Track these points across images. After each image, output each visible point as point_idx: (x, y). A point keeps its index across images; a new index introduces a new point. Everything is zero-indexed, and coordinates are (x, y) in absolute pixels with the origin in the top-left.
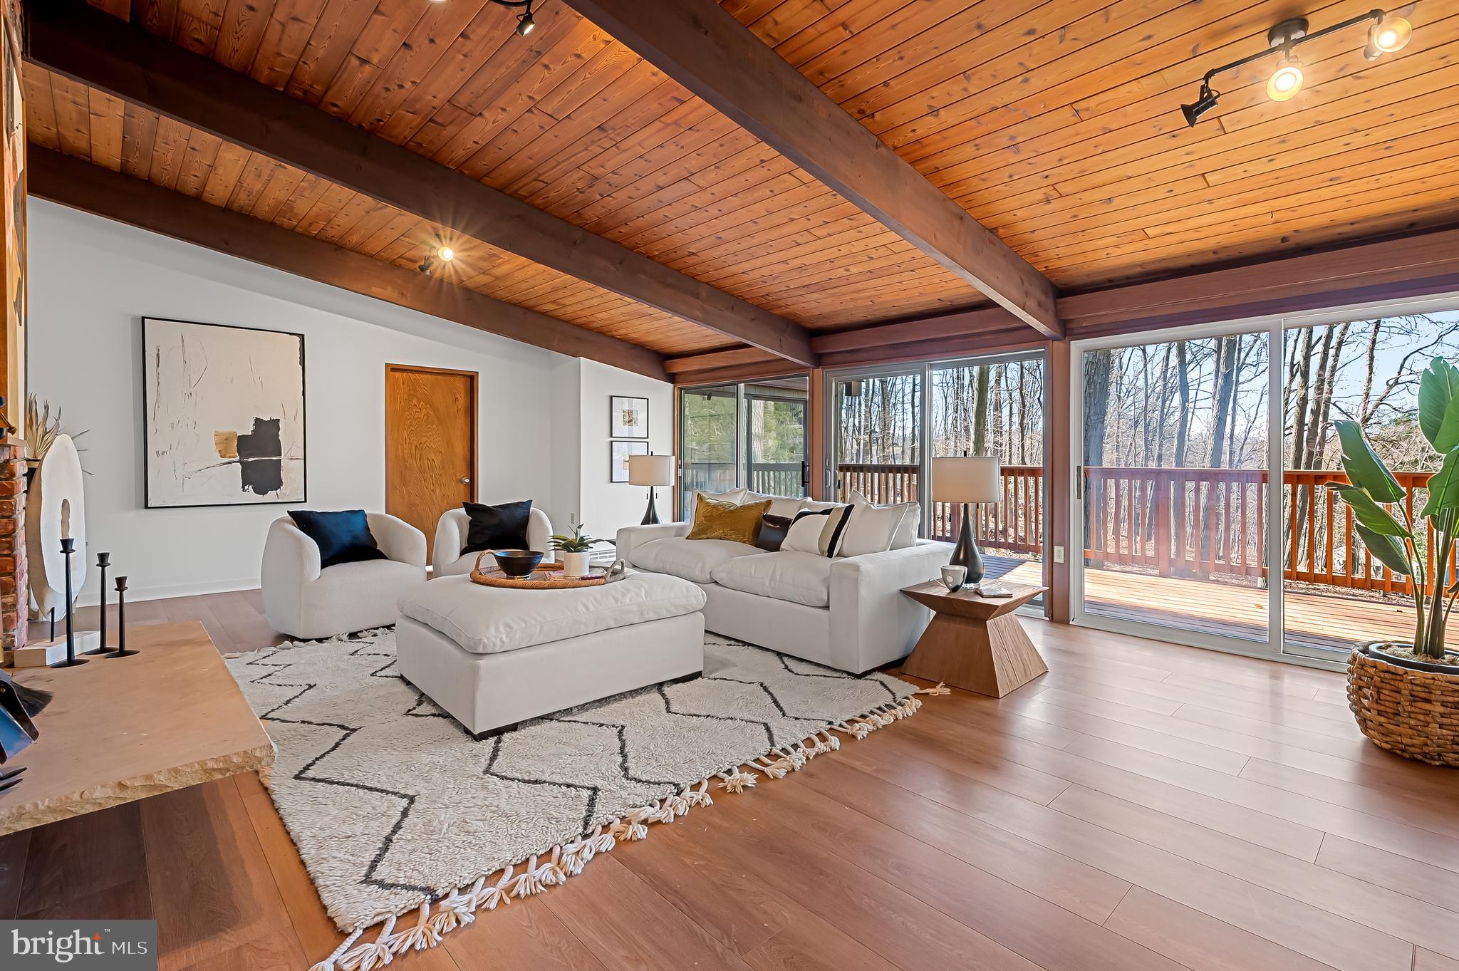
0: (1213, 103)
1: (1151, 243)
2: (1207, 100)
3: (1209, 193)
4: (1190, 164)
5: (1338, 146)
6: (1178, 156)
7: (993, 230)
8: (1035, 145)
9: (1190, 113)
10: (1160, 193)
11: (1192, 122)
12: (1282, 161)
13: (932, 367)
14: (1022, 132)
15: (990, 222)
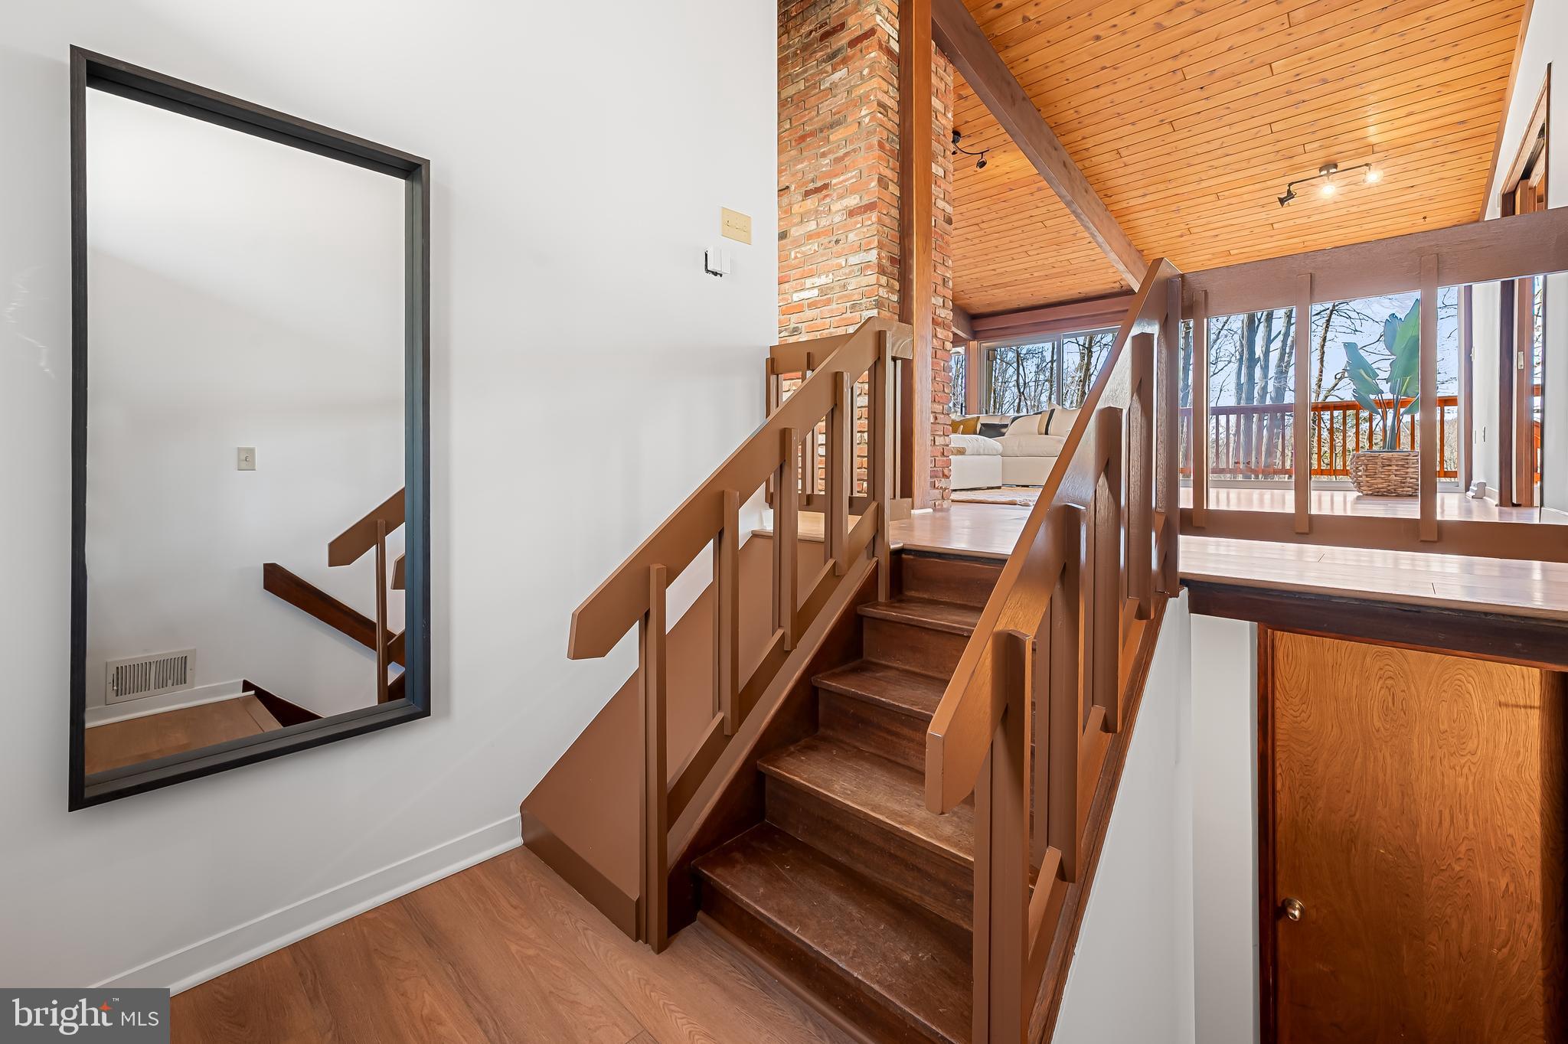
0: (1293, 197)
1: (1231, 258)
2: (1290, 195)
3: (1272, 233)
4: (1267, 219)
5: (1344, 211)
6: (1263, 215)
7: (1141, 251)
8: (1188, 210)
9: (1282, 201)
10: (1247, 232)
11: (1282, 205)
12: (1313, 218)
13: (1066, 336)
14: (1183, 205)
15: (1140, 247)
